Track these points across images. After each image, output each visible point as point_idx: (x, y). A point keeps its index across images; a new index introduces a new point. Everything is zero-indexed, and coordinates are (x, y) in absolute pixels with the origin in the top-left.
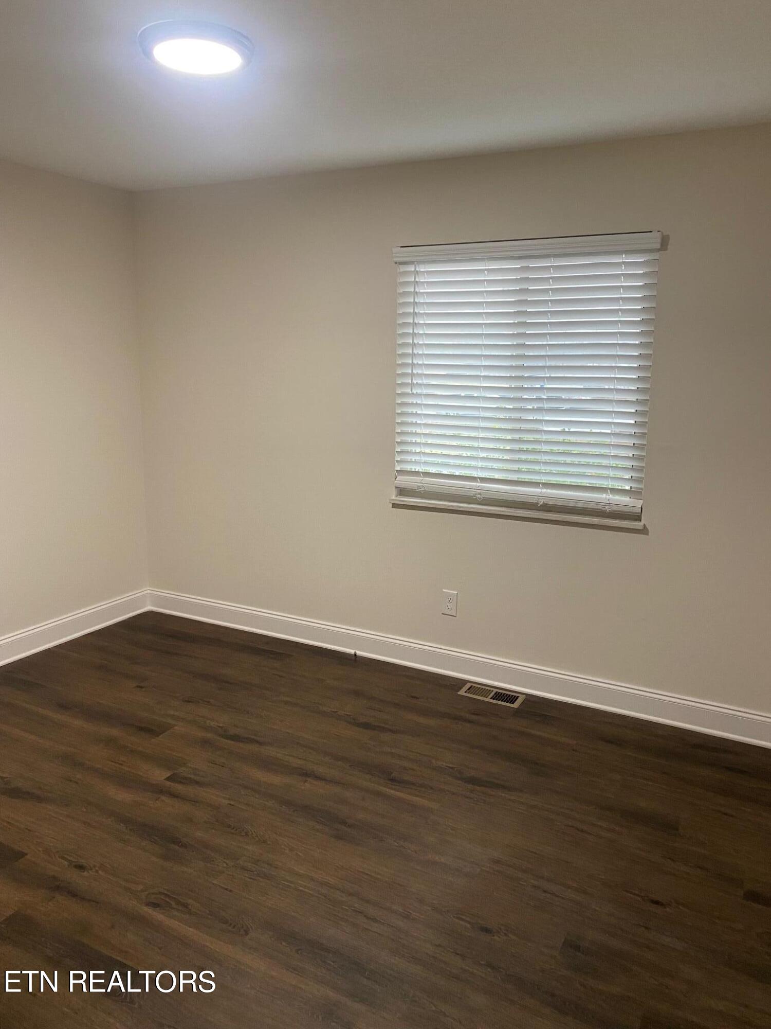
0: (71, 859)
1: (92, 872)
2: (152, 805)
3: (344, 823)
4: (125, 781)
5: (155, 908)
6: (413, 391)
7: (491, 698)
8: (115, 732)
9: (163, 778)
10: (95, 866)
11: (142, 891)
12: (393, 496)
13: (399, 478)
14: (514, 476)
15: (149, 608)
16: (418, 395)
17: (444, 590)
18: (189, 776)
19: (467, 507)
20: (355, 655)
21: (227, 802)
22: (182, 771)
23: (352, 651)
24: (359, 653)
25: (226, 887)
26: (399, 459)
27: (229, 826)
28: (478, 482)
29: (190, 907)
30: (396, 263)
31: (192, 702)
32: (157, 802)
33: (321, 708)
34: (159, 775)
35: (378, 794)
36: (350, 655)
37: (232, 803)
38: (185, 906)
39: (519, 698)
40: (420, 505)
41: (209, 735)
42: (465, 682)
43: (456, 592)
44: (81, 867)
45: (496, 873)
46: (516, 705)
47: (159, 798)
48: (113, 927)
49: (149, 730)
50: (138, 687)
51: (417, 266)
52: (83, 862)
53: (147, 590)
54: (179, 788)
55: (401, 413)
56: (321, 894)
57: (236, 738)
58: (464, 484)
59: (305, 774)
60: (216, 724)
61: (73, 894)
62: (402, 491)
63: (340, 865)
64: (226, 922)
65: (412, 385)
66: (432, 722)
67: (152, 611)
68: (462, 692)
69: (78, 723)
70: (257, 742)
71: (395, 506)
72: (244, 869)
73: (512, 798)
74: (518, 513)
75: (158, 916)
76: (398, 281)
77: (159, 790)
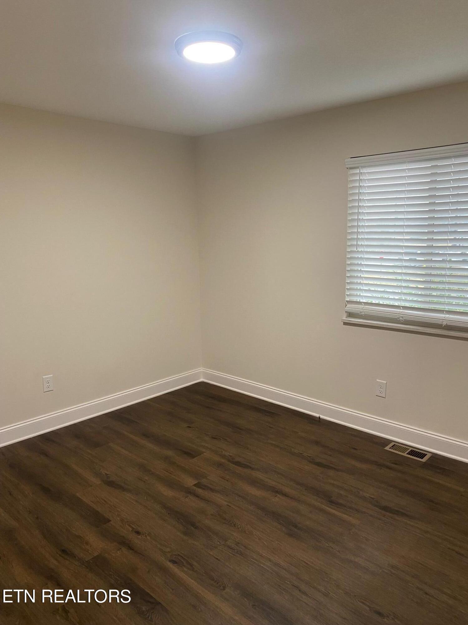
0: (133, 526)
1: (144, 536)
2: (183, 500)
3: (296, 526)
4: (171, 484)
5: (174, 563)
6: (358, 249)
7: (407, 454)
8: (170, 453)
9: (192, 485)
10: (145, 533)
11: (169, 552)
12: (345, 318)
13: (348, 306)
14: (426, 306)
15: (201, 380)
16: (362, 252)
17: (377, 380)
18: (207, 485)
19: (392, 326)
20: (319, 418)
21: (226, 503)
22: (204, 481)
23: (317, 415)
24: (322, 417)
25: (217, 557)
26: (348, 294)
27: (225, 519)
28: (401, 309)
29: (194, 566)
30: (347, 168)
31: (216, 439)
32: (186, 498)
33: (293, 450)
34: (190, 482)
35: (321, 510)
36: (316, 417)
37: (229, 505)
38: (191, 565)
39: (427, 455)
40: (360, 323)
41: (223, 460)
42: (390, 441)
43: (386, 382)
44: (138, 533)
45: (392, 575)
46: (424, 460)
47: (188, 496)
48: (149, 572)
49: (190, 454)
50: (189, 427)
51: (361, 169)
52: (139, 529)
53: (201, 369)
54: (199, 491)
55: (350, 264)
56: (273, 571)
57: (238, 464)
58: (390, 311)
59: (277, 492)
60: (228, 454)
61: (131, 548)
62: (350, 315)
63: (289, 554)
64: (213, 580)
65: (357, 246)
66: (364, 466)
67: (204, 382)
68: (387, 448)
69: (150, 445)
70: (251, 468)
71: (345, 324)
72: (229, 547)
73: (412, 524)
74: (428, 331)
75: (175, 569)
76: (349, 180)
77: (189, 492)
